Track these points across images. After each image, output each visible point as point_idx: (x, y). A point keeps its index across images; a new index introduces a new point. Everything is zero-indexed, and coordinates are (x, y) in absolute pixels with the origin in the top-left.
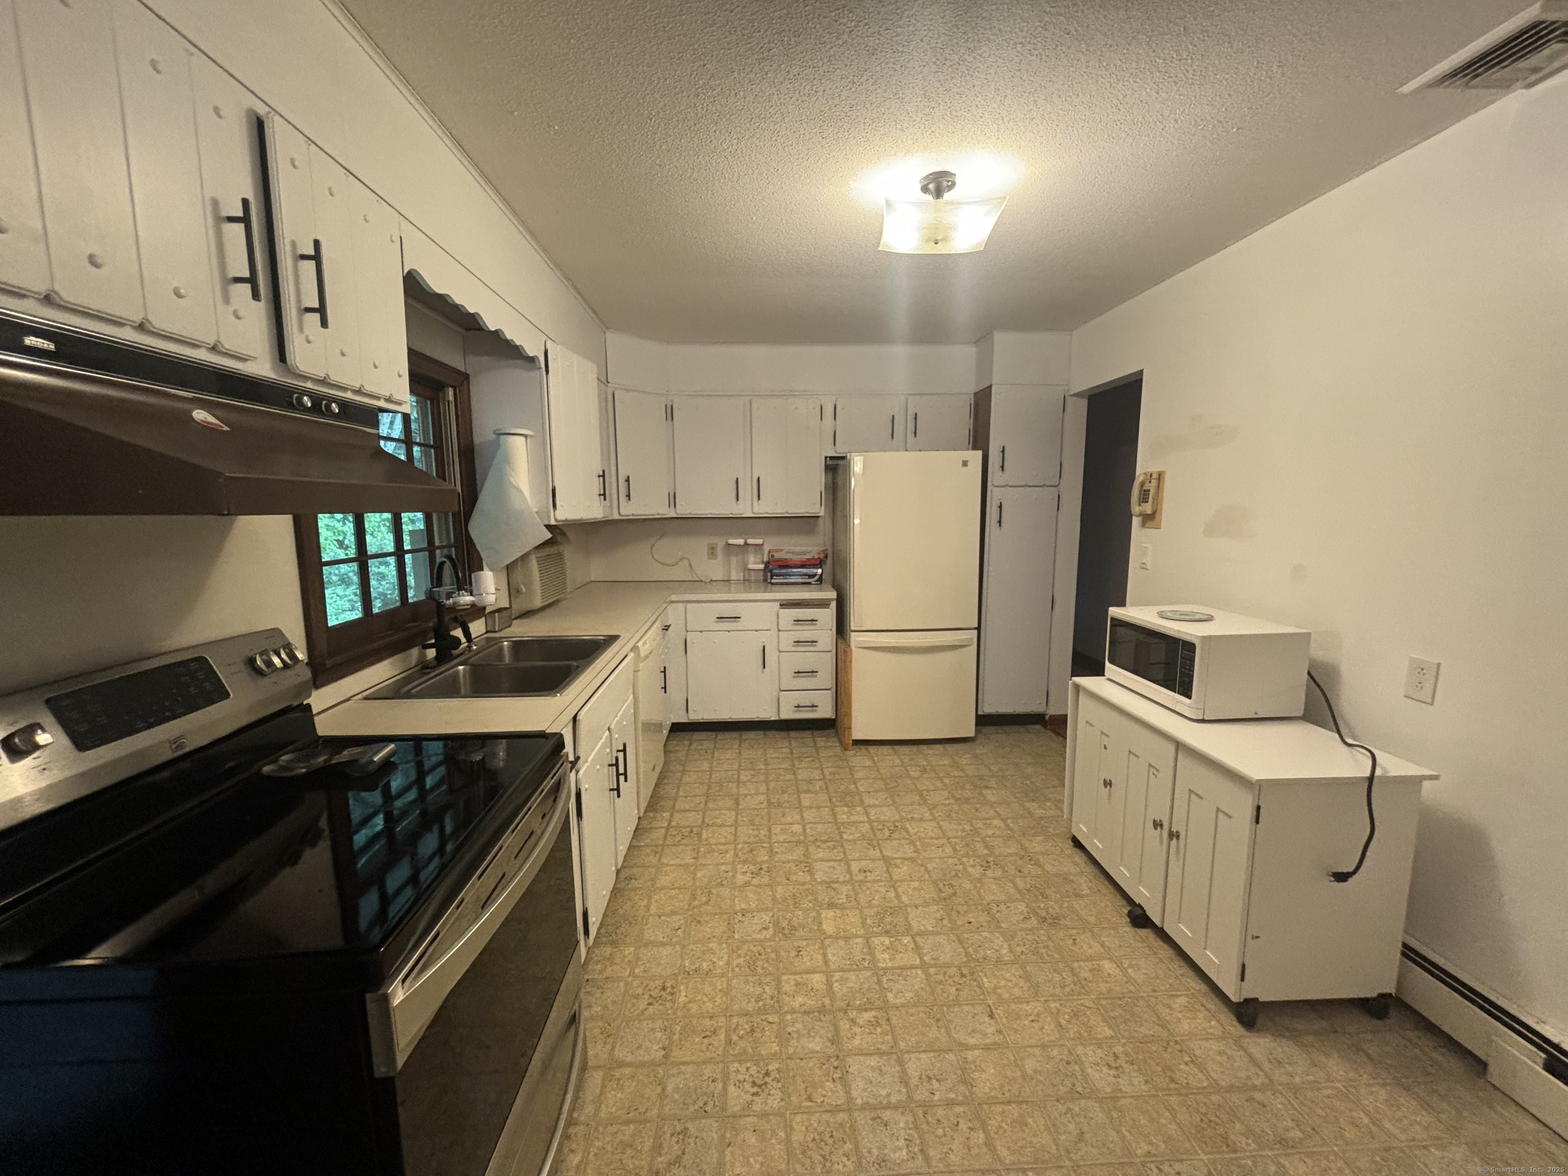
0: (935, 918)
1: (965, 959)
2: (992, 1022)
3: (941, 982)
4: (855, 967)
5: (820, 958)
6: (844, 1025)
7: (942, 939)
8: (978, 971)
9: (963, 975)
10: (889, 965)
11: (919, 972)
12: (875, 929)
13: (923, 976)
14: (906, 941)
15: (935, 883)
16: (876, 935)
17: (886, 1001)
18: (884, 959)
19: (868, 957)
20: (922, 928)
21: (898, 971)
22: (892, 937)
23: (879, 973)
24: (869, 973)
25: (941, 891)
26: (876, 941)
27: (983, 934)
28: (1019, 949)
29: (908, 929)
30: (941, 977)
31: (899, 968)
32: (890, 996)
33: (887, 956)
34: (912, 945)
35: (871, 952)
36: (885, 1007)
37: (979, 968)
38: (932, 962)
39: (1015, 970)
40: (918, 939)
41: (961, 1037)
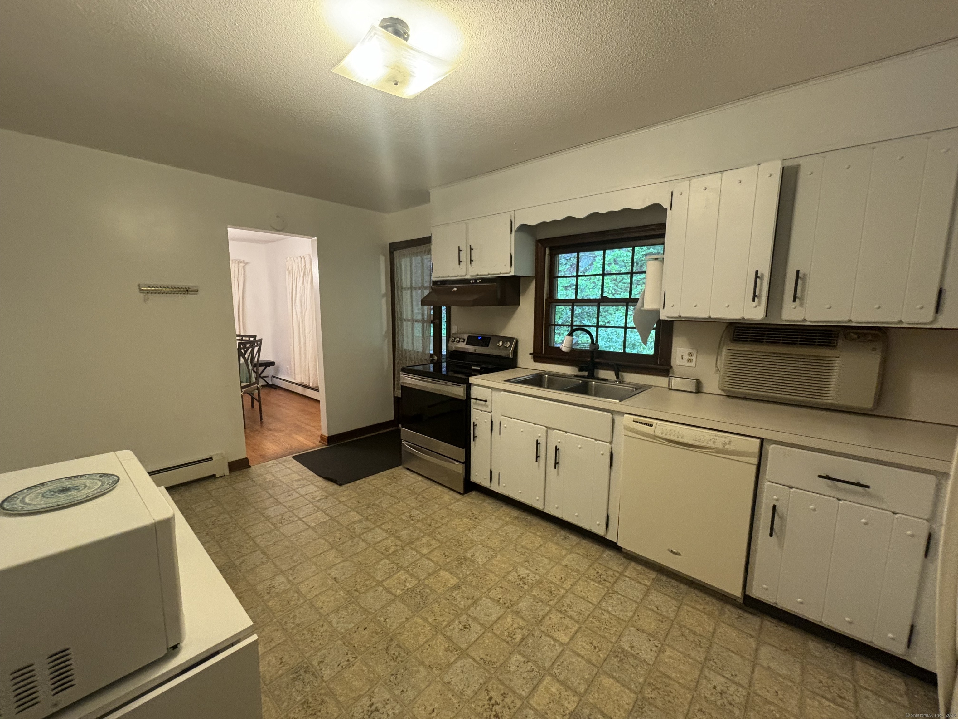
0: (390, 617)
1: (358, 601)
2: (334, 577)
3: (367, 580)
4: (414, 564)
5: (433, 559)
6: (399, 543)
7: (378, 605)
8: (349, 597)
9: (356, 590)
10: (398, 574)
11: (380, 580)
12: (420, 588)
13: (377, 578)
14: (398, 591)
15: (408, 652)
16: (416, 586)
17: (388, 559)
18: (402, 575)
19: (411, 572)
20: (394, 605)
21: (392, 574)
22: (407, 589)
23: (400, 568)
24: (404, 565)
25: (399, 646)
26: (415, 582)
27: (353, 625)
28: (325, 627)
29: (401, 599)
30: (368, 582)
31: (392, 576)
32: (387, 561)
33: (402, 578)
34: (393, 591)
35: (412, 575)
36: (387, 557)
37: (349, 600)
38: (376, 589)
39: (324, 611)
40: (393, 597)
41: (348, 563)
